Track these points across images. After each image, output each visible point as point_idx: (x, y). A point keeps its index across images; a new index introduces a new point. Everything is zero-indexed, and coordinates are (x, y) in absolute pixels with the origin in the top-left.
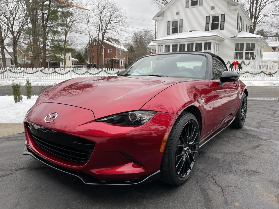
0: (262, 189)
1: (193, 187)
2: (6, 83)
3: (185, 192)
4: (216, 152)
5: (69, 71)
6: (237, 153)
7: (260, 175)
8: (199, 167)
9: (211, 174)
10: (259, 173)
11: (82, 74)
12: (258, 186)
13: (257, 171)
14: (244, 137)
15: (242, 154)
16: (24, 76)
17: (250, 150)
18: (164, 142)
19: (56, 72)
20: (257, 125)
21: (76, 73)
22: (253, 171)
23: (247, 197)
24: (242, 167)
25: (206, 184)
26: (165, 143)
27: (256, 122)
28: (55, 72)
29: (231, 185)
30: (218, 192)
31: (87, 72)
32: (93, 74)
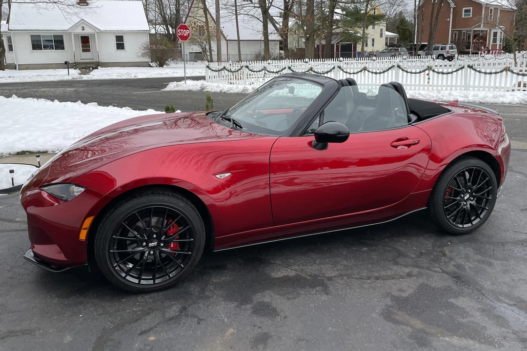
2: (237, 88)
5: (334, 68)
11: (356, 73)
16: (264, 76)
19: (312, 70)
21: (345, 70)
28: (310, 70)
31: (365, 69)
32: (376, 73)
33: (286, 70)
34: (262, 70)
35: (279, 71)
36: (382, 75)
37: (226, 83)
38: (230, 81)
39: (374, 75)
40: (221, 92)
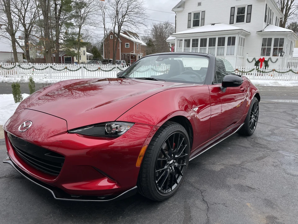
0: (252, 208)
1: (177, 203)
2: (15, 80)
3: (167, 209)
4: (214, 164)
5: (81, 68)
6: (237, 165)
7: (255, 191)
8: (190, 180)
9: (201, 188)
10: (254, 189)
11: (95, 71)
12: (248, 204)
13: (253, 187)
14: (250, 146)
15: (242, 167)
16: (33, 72)
17: (252, 162)
18: (140, 156)
19: (67, 69)
20: (270, 132)
21: (88, 69)
22: (248, 187)
23: (233, 217)
24: (237, 182)
25: (192, 200)
26: (142, 158)
27: (270, 129)
28: (65, 68)
29: (219, 202)
30: (203, 210)
31: (99, 69)
32: (106, 71)
33: (48, 68)
34: (31, 68)
35: (44, 69)
36: (109, 72)
37: (3, 76)
38: (6, 75)
39: (105, 72)
40: (3, 82)
